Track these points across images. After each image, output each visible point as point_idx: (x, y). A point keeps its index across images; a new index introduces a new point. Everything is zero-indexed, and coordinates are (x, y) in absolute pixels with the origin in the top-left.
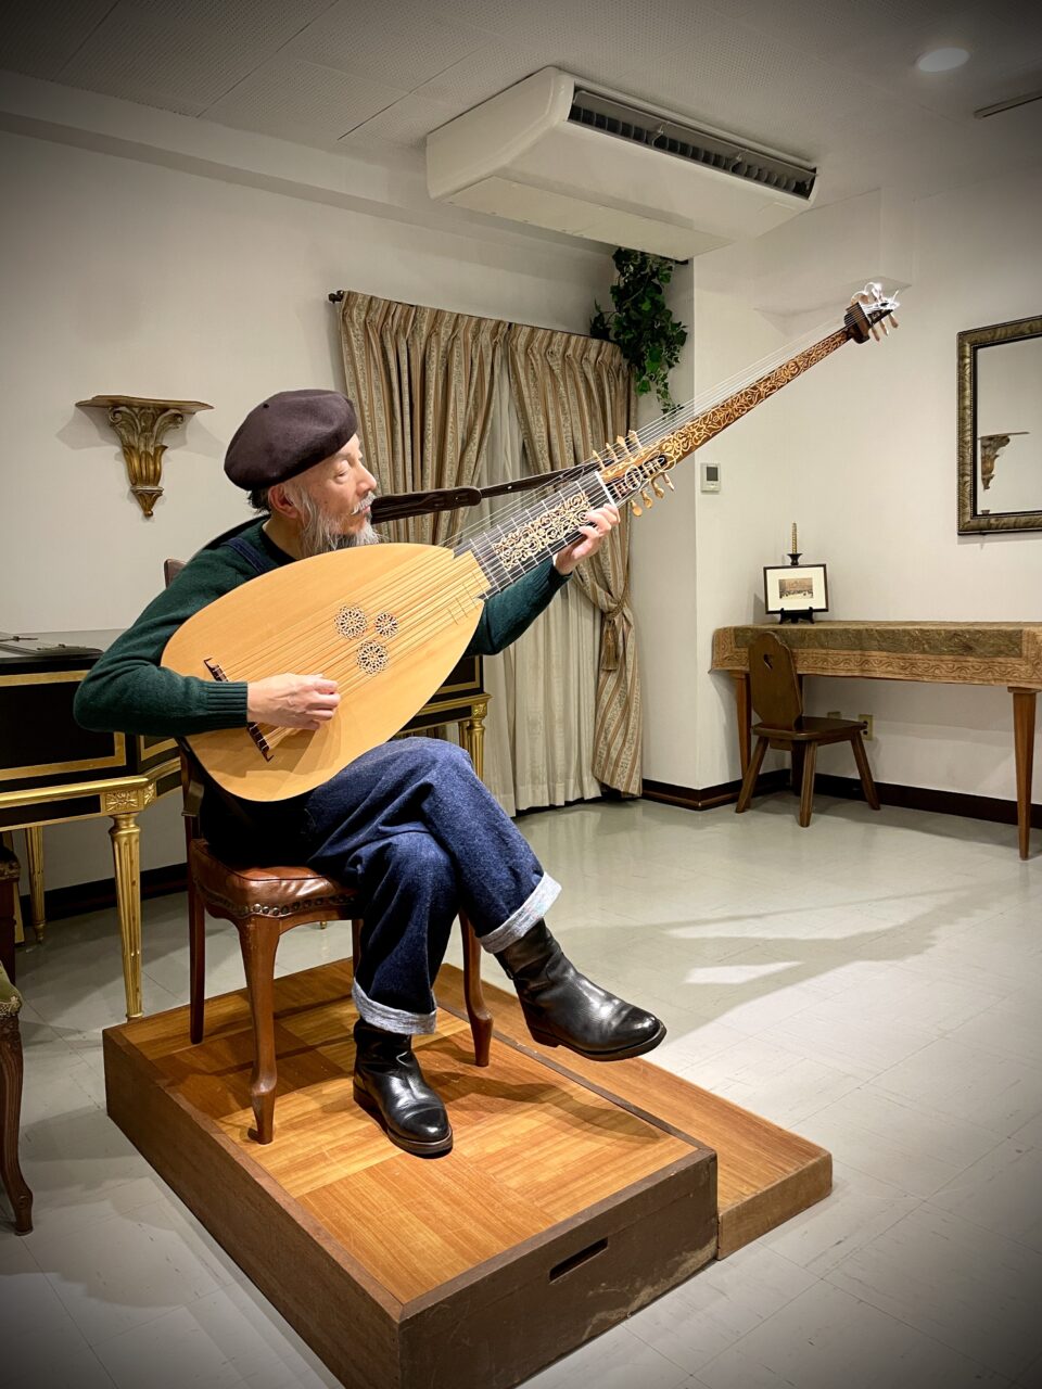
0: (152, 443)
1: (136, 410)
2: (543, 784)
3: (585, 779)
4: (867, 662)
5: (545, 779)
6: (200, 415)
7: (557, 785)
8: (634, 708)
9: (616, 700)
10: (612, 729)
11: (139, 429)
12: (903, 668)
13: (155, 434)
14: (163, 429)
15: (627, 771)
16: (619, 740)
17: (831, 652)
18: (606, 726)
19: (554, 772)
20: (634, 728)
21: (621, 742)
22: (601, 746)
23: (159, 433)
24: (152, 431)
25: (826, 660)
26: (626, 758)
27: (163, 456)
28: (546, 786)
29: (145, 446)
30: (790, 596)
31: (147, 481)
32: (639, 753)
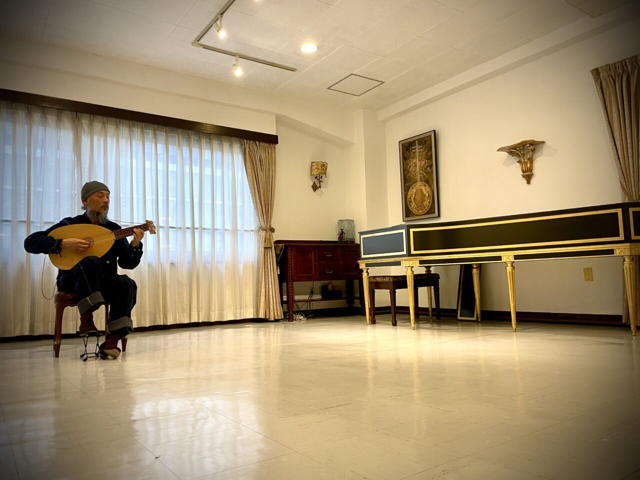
29: (524, 159)
31: (526, 172)
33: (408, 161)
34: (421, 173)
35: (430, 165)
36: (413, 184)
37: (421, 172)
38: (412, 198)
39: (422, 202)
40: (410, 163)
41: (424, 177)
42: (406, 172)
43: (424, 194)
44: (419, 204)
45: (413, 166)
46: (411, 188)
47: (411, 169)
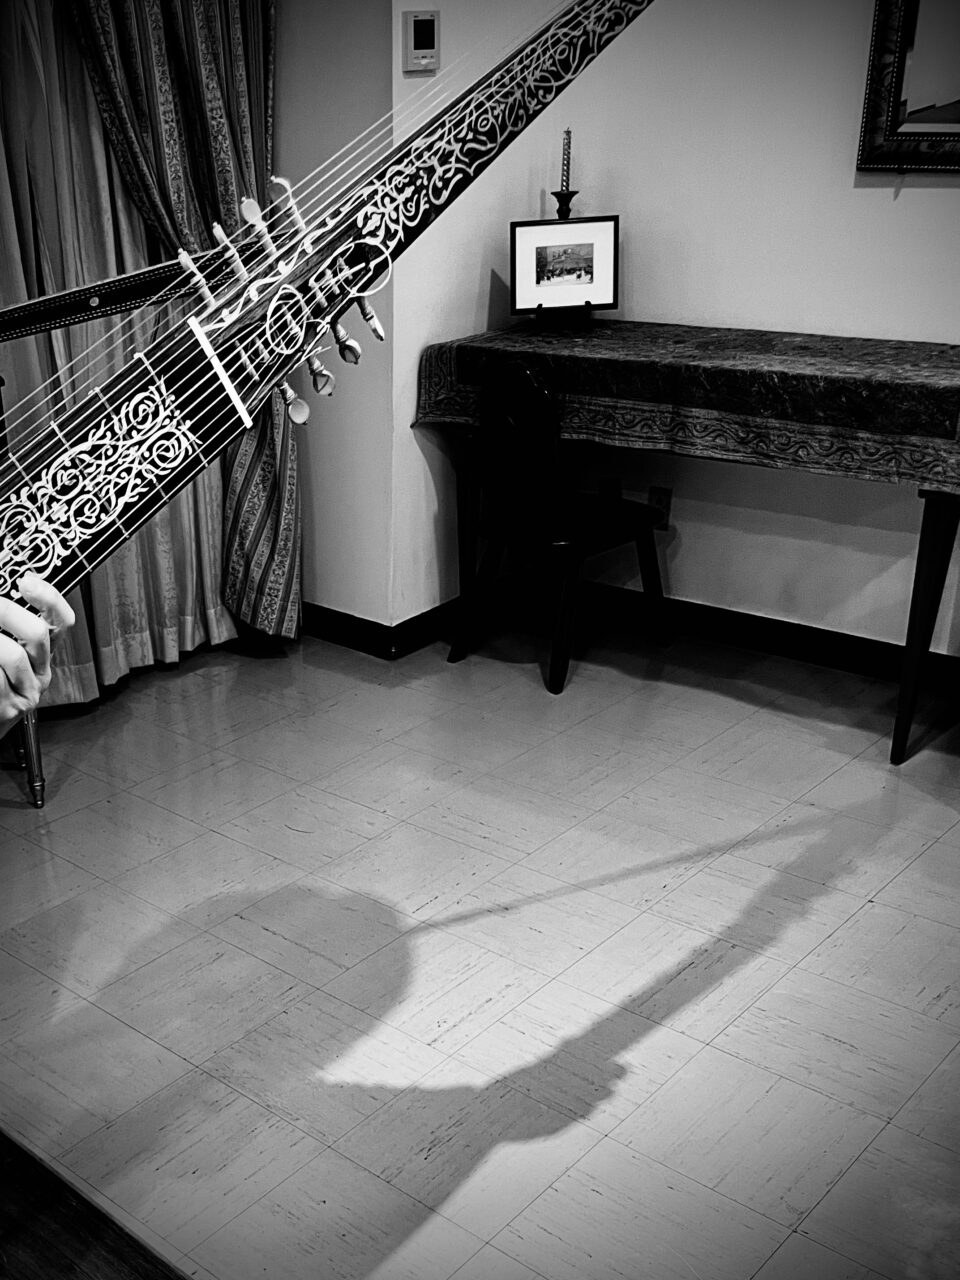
2: (141, 630)
3: (211, 612)
4: (683, 426)
5: (145, 622)
7: (165, 631)
8: (287, 495)
9: (257, 479)
10: (252, 529)
12: (743, 442)
15: (278, 601)
16: (263, 549)
17: (622, 403)
18: (241, 525)
19: (160, 608)
20: (288, 529)
21: (267, 552)
22: (235, 558)
25: (610, 418)
26: (277, 580)
28: (147, 634)
30: (555, 280)
32: (296, 571)
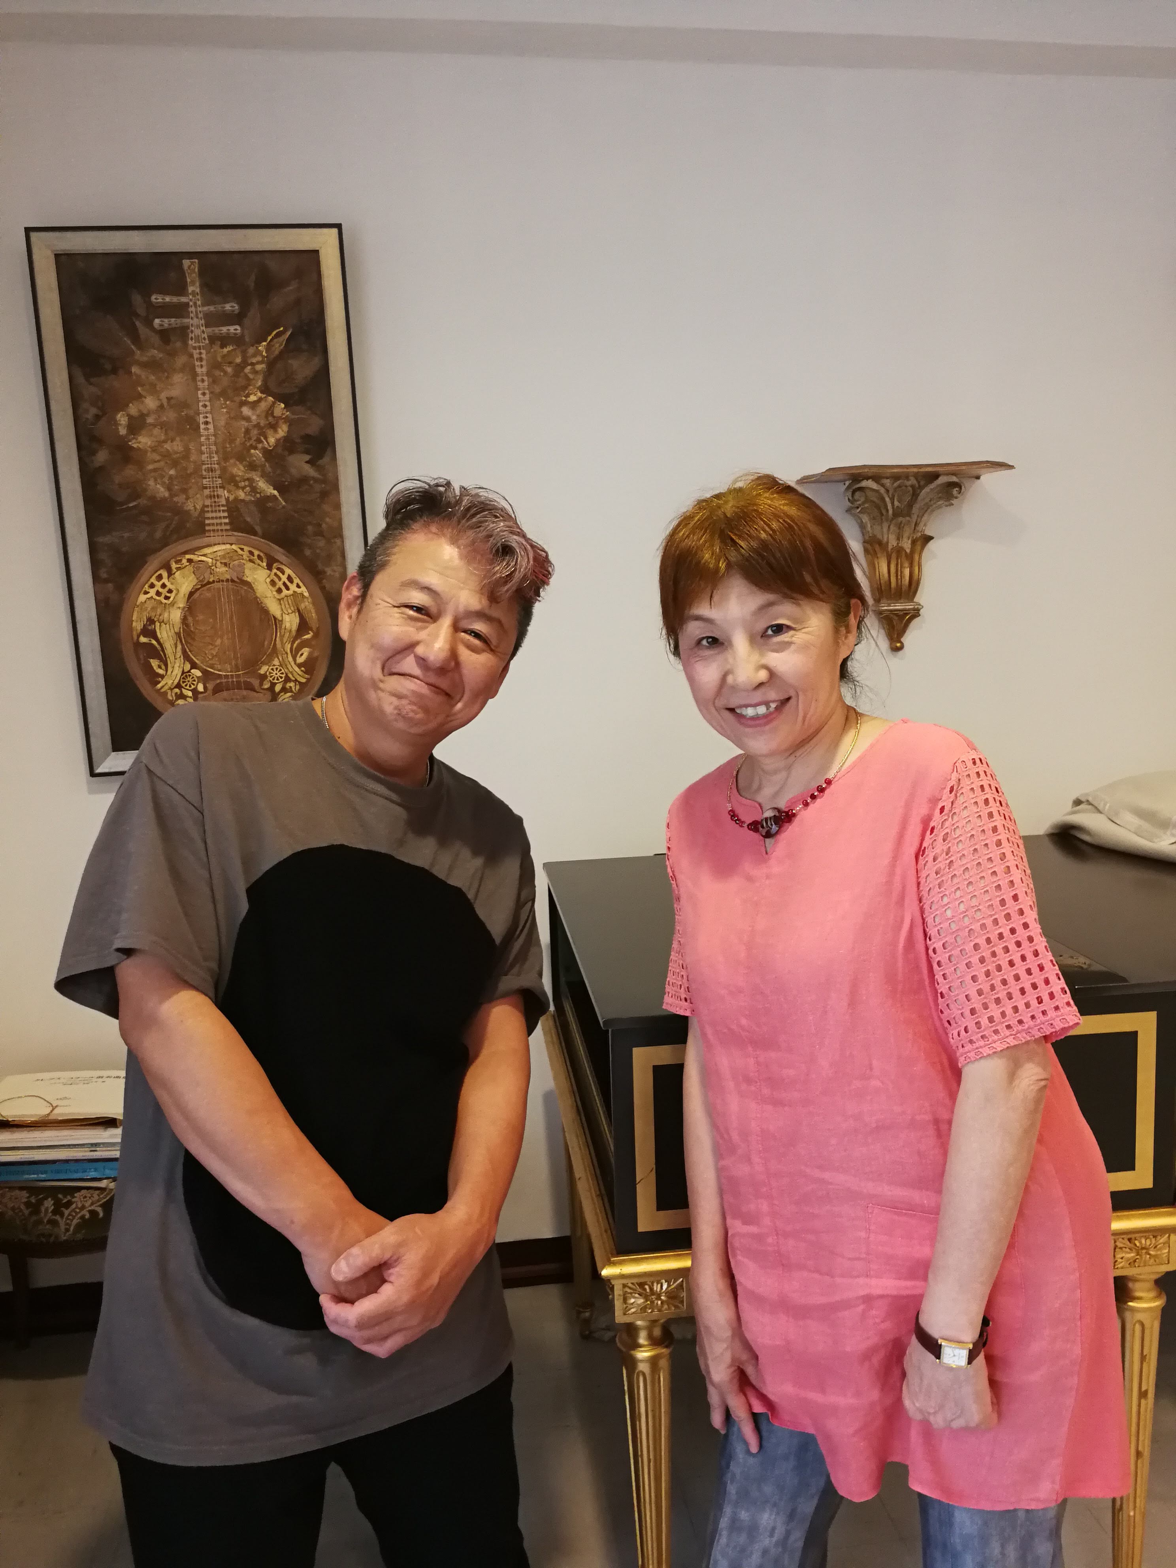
0: (907, 532)
1: (887, 482)
6: (989, 479)
11: (891, 512)
13: (914, 517)
14: (927, 508)
23: (920, 516)
24: (909, 515)
27: (924, 554)
29: (898, 538)
33: (115, 383)
34: (231, 481)
35: (307, 438)
36: (165, 543)
37: (238, 470)
38: (166, 634)
39: (252, 664)
40: (140, 397)
41: (263, 503)
42: (102, 457)
43: (265, 612)
44: (224, 671)
45: (163, 425)
46: (154, 562)
47: (143, 441)
